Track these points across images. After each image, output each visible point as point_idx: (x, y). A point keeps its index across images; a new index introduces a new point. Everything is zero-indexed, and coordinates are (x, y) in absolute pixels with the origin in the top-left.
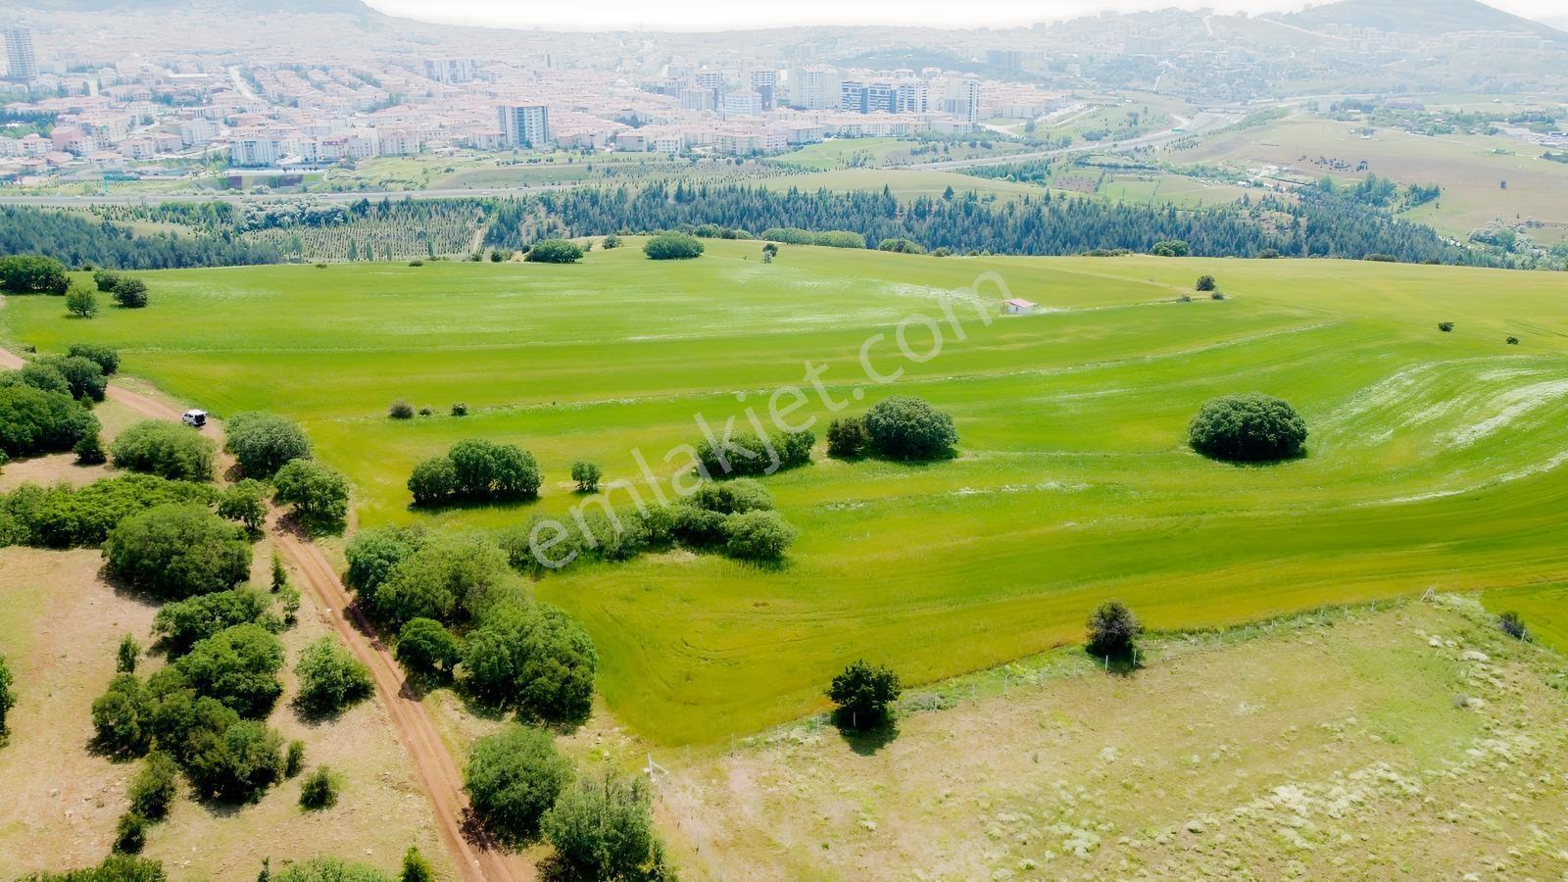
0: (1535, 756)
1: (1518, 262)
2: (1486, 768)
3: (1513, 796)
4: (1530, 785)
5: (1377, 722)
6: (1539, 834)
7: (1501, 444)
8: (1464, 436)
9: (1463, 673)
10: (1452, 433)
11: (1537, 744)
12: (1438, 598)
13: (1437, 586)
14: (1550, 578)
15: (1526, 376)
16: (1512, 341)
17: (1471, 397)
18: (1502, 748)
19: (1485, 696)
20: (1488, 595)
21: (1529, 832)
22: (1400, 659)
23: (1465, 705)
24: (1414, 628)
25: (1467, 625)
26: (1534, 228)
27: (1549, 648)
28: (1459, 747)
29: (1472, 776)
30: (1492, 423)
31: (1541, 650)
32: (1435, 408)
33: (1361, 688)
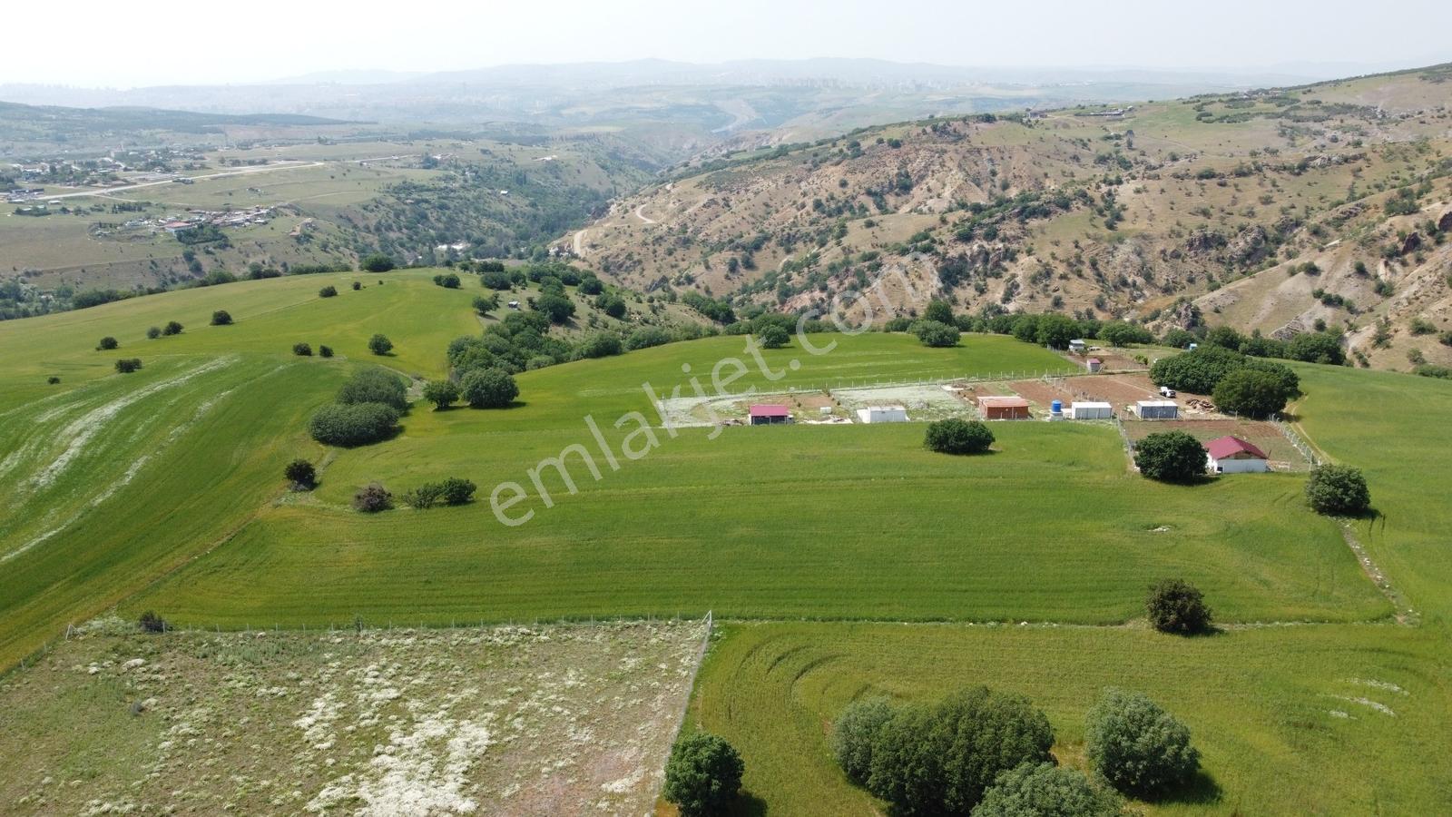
0: (213, 720)
1: (31, 310)
2: (180, 752)
3: (210, 762)
4: (218, 745)
5: (71, 768)
6: (240, 779)
7: (81, 472)
8: (44, 479)
9: (128, 684)
10: (33, 479)
11: (209, 710)
12: (79, 630)
13: (75, 619)
14: (165, 571)
15: (78, 409)
16: (54, 381)
17: (38, 440)
18: (186, 728)
19: (154, 694)
20: (122, 607)
21: (233, 782)
22: (69, 700)
23: (142, 710)
24: (69, 666)
25: (116, 641)
26: (33, 277)
27: (187, 628)
28: (151, 747)
29: (171, 764)
30: (66, 457)
31: (183, 632)
32: (7, 461)
33: (44, 746)
